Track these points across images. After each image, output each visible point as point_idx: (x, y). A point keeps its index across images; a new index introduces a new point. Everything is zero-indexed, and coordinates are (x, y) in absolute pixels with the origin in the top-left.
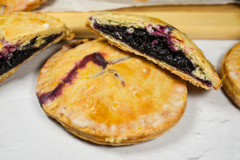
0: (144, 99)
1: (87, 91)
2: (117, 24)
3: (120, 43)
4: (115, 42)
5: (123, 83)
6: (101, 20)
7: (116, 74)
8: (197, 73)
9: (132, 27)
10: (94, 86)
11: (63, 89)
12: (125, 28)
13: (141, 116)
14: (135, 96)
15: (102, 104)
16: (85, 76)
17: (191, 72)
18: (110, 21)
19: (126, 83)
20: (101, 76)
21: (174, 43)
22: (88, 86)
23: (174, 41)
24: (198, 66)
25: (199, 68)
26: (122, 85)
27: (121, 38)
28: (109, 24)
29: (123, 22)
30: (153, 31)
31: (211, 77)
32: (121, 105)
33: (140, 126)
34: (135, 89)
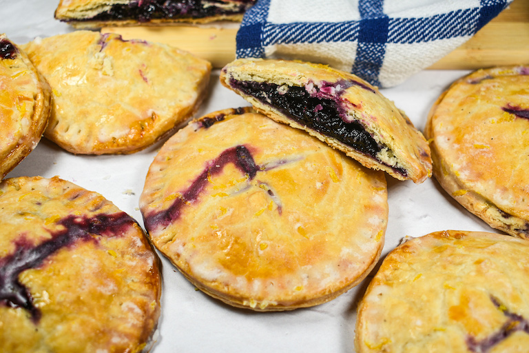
0: (312, 238)
1: (220, 218)
2: (263, 80)
3: (269, 109)
4: (261, 108)
5: (279, 208)
6: (239, 73)
7: (270, 192)
8: (383, 155)
9: (284, 84)
10: (231, 210)
11: (182, 211)
12: (275, 86)
13: (303, 268)
14: (297, 232)
15: (242, 244)
16: (220, 191)
17: (375, 154)
18: (252, 75)
19: (284, 209)
20: (244, 194)
21: (346, 109)
22: (223, 210)
23: (346, 106)
24: (384, 145)
25: (387, 149)
26: (277, 212)
27: (269, 101)
28: (250, 80)
29: (270, 76)
30: (315, 90)
31: (405, 164)
32: (273, 247)
33: (300, 285)
34: (298, 220)
